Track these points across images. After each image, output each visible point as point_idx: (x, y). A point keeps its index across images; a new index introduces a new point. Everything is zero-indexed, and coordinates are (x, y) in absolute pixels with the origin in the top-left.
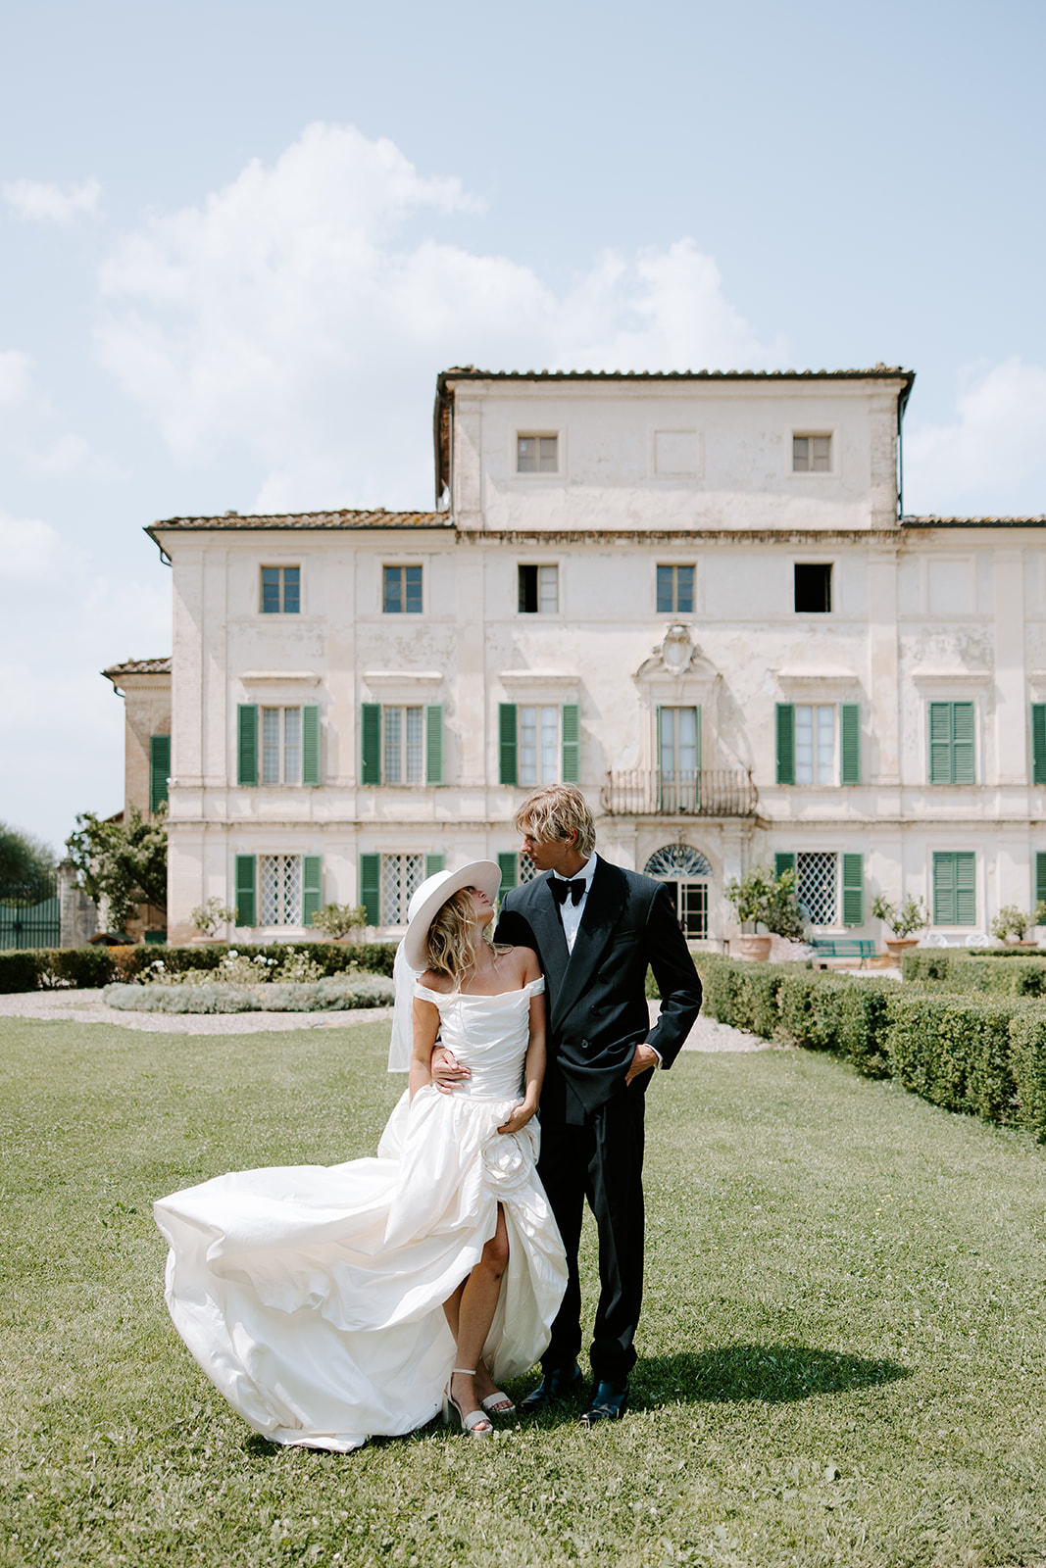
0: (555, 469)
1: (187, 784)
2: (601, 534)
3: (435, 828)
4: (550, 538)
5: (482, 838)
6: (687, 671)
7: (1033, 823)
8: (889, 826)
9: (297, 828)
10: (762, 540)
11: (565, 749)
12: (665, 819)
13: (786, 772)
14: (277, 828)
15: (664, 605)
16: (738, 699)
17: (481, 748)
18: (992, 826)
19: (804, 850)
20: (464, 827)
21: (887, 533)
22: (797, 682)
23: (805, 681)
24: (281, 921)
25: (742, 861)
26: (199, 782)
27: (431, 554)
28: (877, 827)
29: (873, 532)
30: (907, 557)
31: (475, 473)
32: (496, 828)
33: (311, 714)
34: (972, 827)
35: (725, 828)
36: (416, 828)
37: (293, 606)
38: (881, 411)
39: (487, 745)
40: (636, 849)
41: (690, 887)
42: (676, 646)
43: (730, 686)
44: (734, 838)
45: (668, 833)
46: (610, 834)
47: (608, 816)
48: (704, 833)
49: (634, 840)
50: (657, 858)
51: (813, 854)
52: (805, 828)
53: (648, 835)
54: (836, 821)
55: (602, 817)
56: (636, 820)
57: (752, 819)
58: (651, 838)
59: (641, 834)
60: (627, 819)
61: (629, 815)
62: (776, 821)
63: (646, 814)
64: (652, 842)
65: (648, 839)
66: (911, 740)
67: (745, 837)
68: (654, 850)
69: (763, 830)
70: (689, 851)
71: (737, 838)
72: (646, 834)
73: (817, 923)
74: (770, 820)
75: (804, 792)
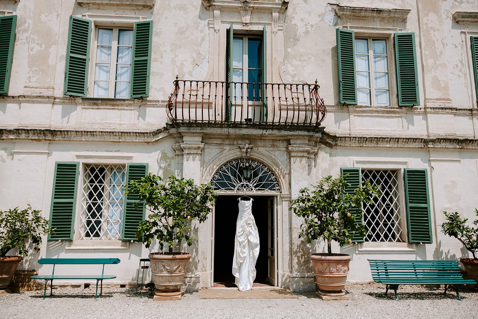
5: (43, 147)
12: (232, 131)
16: (301, 30)
17: (52, 61)
19: (367, 167)
20: (23, 136)
22: (356, 14)
23: (363, 14)
25: (309, 176)
32: (58, 138)
35: (292, 142)
40: (203, 162)
43: (294, 15)
44: (301, 151)
45: (235, 147)
46: (176, 146)
47: (173, 127)
48: (270, 146)
49: (199, 152)
50: (224, 171)
51: (375, 171)
52: (368, 144)
53: (216, 147)
54: (398, 139)
55: (168, 128)
56: (202, 131)
57: (317, 133)
58: (218, 151)
59: (208, 147)
60: (192, 130)
61: (195, 126)
62: (341, 137)
63: (211, 124)
64: (219, 155)
65: (214, 151)
66: (458, 69)
67: (312, 151)
68: (220, 162)
69: (328, 146)
70: (256, 164)
71: (303, 152)
72: (213, 147)
73: (382, 240)
74: (335, 136)
75: (365, 112)
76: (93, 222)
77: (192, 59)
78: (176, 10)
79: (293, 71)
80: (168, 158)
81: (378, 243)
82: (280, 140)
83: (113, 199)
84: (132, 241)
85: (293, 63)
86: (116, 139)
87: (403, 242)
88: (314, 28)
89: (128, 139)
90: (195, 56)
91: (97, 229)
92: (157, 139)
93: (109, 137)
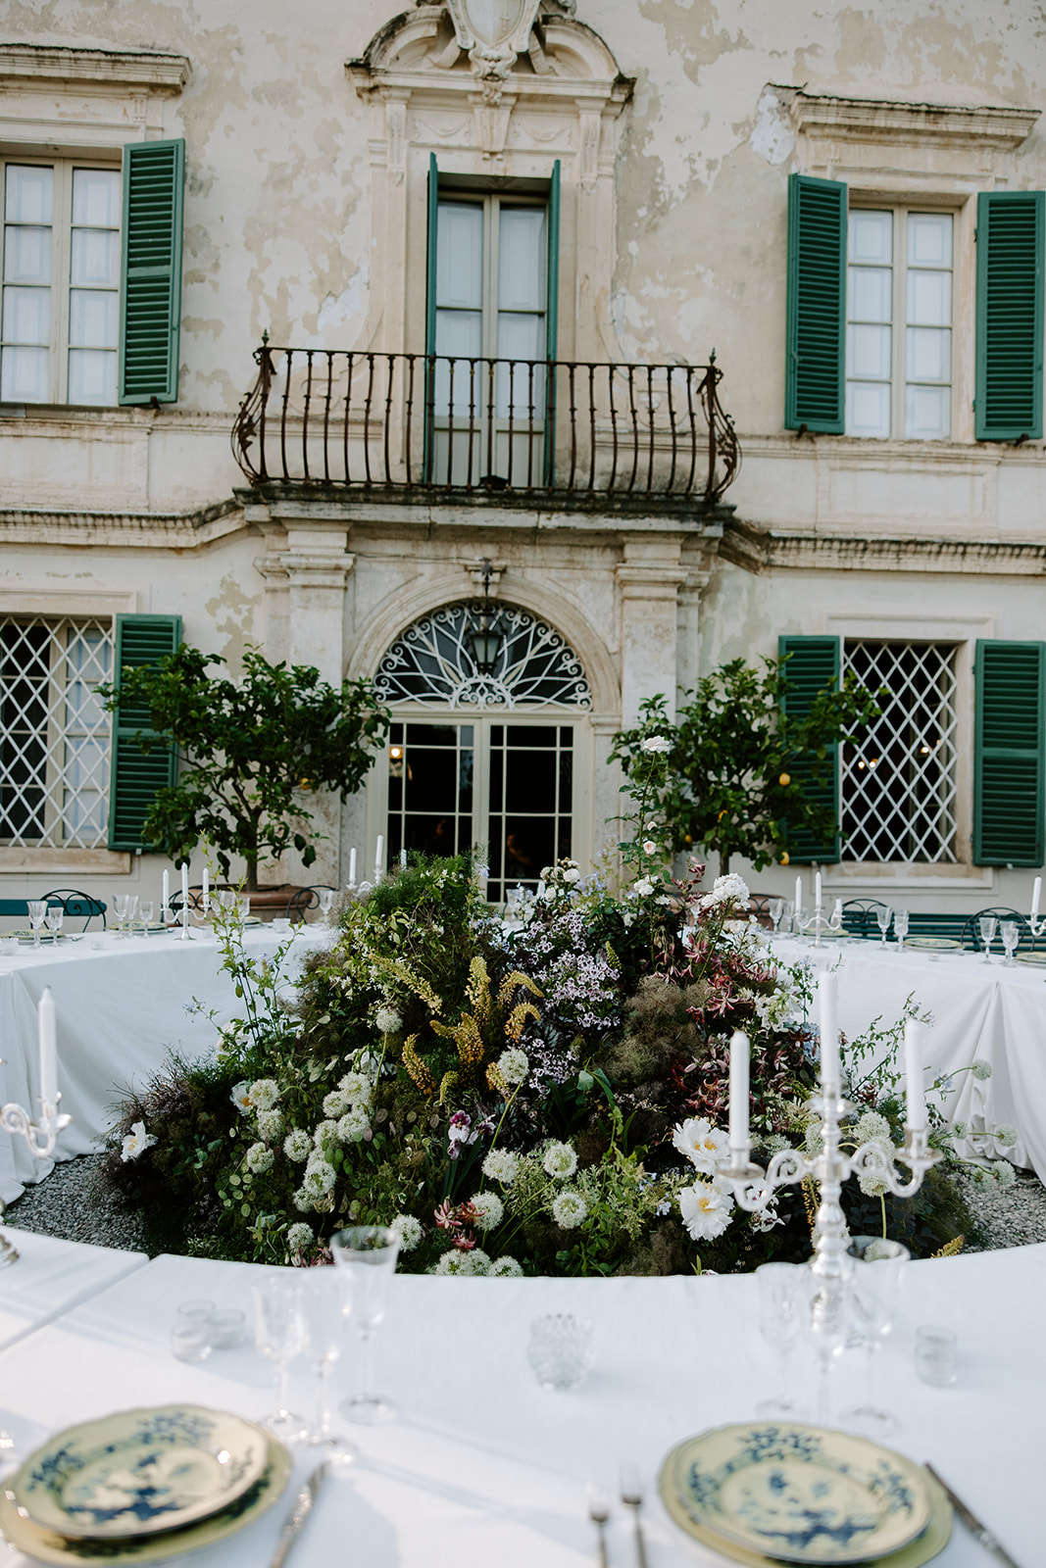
6: (524, 60)
11: (132, 291)
12: (441, 514)
16: (674, 177)
19: (861, 635)
22: (856, 120)
23: (881, 121)
25: (680, 658)
35: (628, 552)
40: (350, 615)
41: (519, 734)
43: (652, 126)
44: (655, 583)
45: (450, 567)
46: (268, 563)
47: (257, 502)
48: (562, 565)
49: (340, 580)
50: (419, 643)
51: (889, 647)
52: (871, 562)
53: (391, 567)
54: (965, 545)
55: (240, 504)
56: (346, 516)
57: (712, 525)
58: (399, 579)
59: (366, 565)
60: (316, 511)
61: (324, 497)
62: (785, 540)
63: (376, 492)
64: (401, 591)
65: (387, 580)
67: (691, 582)
68: (406, 614)
69: (743, 567)
70: (519, 622)
71: (664, 583)
72: (382, 568)
73: (896, 857)
74: (768, 536)
75: (867, 456)
76: (19, 793)
77: (314, 276)
78: (259, 100)
79: (642, 318)
80: (245, 600)
81: (884, 864)
82: (592, 547)
83: (78, 725)
84: (139, 851)
85: (644, 292)
86: (79, 537)
87: (960, 861)
88: (717, 172)
89: (116, 537)
90: (324, 264)
91: (33, 813)
92: (206, 539)
93: (54, 530)
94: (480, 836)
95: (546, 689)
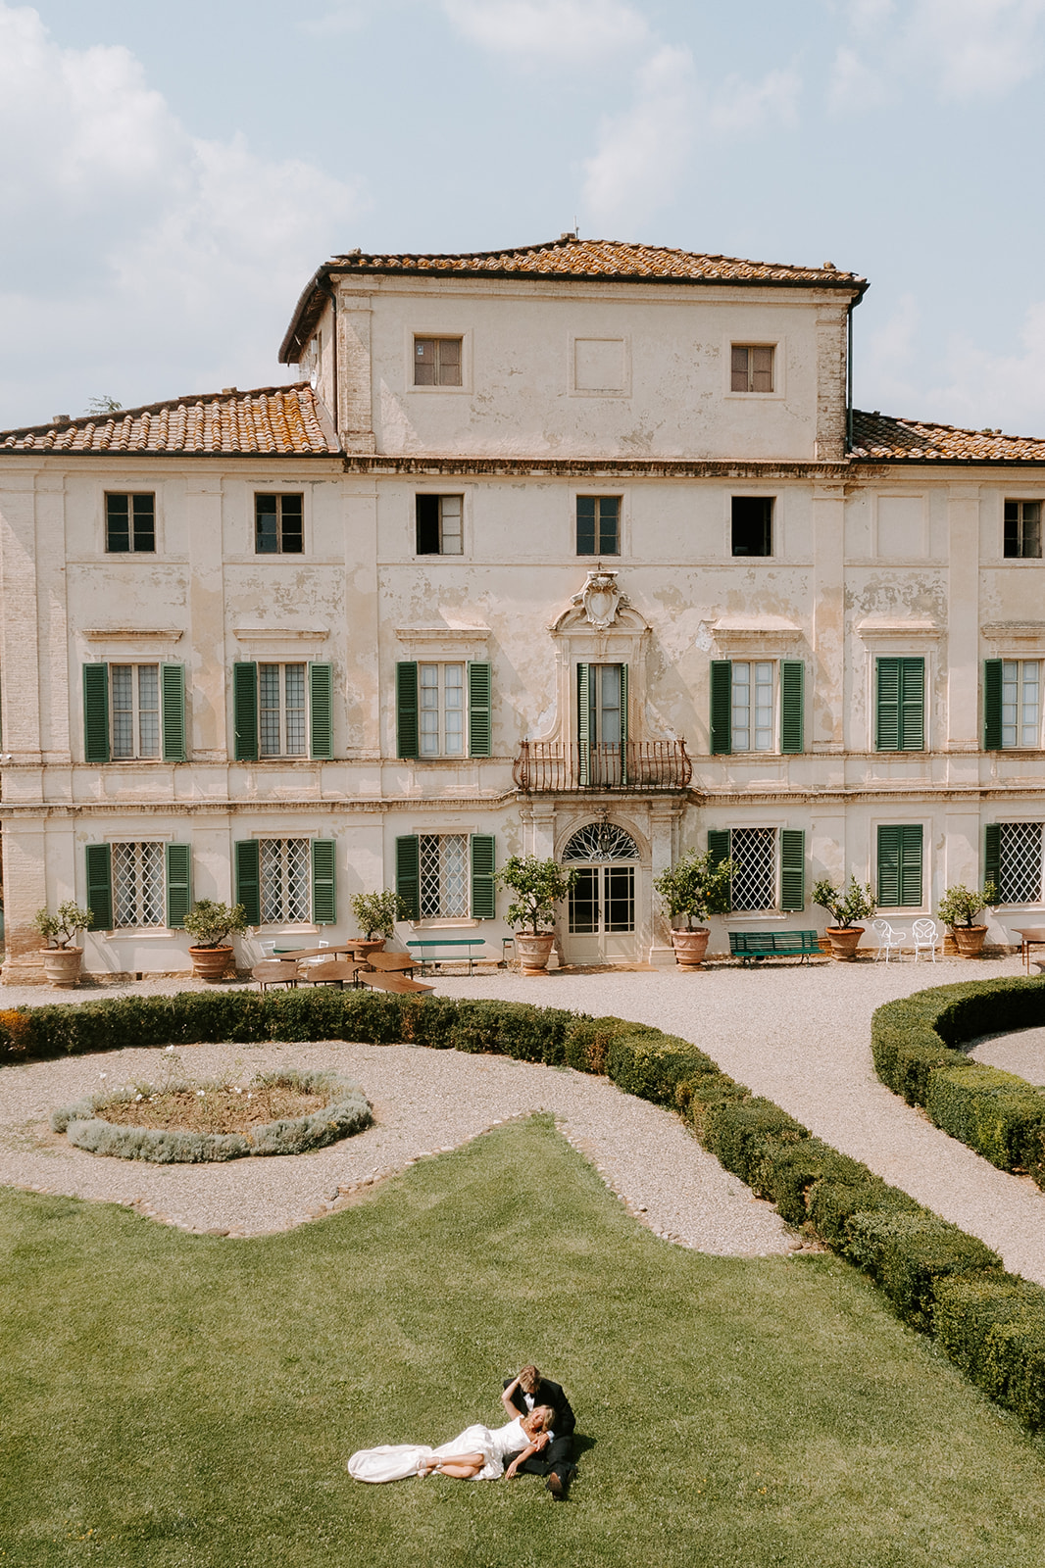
0: (458, 383)
1: (22, 761)
2: (515, 464)
3: (322, 810)
4: (455, 467)
5: (377, 819)
6: (613, 625)
7: (984, 793)
8: (832, 800)
9: (159, 813)
10: (697, 474)
11: (473, 715)
12: (588, 798)
13: (721, 741)
14: (136, 813)
15: (584, 547)
16: (669, 655)
17: (375, 714)
18: (941, 797)
19: (739, 827)
20: (358, 808)
21: (835, 468)
22: (735, 637)
23: (743, 636)
24: (140, 920)
25: (673, 842)
26: (37, 758)
27: (313, 482)
28: (820, 801)
29: (820, 467)
30: (856, 493)
31: (365, 384)
32: (395, 808)
33: (173, 676)
34: (921, 798)
35: (654, 806)
36: (300, 810)
37: (146, 544)
38: (831, 322)
39: (382, 710)
40: (555, 830)
41: (615, 871)
42: (600, 596)
43: (659, 640)
44: (663, 816)
45: (589, 813)
46: (525, 814)
47: (523, 795)
48: (633, 812)
49: (552, 820)
50: (578, 838)
51: (748, 830)
52: (741, 802)
53: (569, 814)
54: (775, 795)
55: (516, 795)
56: (556, 799)
57: (683, 794)
58: (571, 817)
59: (560, 815)
60: (545, 799)
61: (548, 795)
62: (710, 796)
63: (567, 792)
64: (572, 822)
65: (568, 818)
66: (857, 701)
67: (676, 814)
68: (574, 830)
69: (695, 807)
70: (614, 829)
71: (666, 816)
72: (566, 815)
73: (753, 908)
74: (704, 796)
75: (740, 761)
76: (434, 898)
77: (536, 705)
80: (515, 826)
81: (748, 911)
82: (641, 805)
84: (482, 919)
85: (657, 704)
86: (457, 807)
87: (775, 910)
88: (683, 656)
89: (470, 806)
90: (539, 699)
91: (439, 906)
92: (501, 807)
93: (449, 806)
94: (602, 907)
95: (623, 853)
